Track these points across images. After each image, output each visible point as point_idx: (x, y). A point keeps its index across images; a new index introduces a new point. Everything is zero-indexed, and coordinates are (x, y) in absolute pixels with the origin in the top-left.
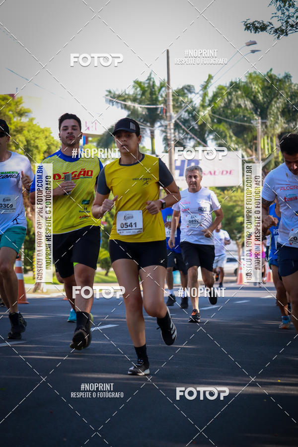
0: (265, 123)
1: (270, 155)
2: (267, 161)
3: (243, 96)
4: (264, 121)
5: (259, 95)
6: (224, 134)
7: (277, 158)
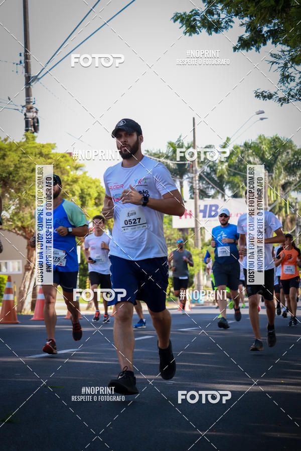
0: (272, 175)
1: (275, 201)
2: (272, 206)
3: (253, 155)
4: (271, 174)
5: (267, 153)
6: (238, 185)
7: (281, 203)
